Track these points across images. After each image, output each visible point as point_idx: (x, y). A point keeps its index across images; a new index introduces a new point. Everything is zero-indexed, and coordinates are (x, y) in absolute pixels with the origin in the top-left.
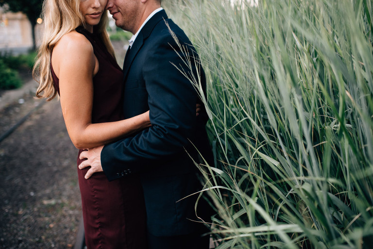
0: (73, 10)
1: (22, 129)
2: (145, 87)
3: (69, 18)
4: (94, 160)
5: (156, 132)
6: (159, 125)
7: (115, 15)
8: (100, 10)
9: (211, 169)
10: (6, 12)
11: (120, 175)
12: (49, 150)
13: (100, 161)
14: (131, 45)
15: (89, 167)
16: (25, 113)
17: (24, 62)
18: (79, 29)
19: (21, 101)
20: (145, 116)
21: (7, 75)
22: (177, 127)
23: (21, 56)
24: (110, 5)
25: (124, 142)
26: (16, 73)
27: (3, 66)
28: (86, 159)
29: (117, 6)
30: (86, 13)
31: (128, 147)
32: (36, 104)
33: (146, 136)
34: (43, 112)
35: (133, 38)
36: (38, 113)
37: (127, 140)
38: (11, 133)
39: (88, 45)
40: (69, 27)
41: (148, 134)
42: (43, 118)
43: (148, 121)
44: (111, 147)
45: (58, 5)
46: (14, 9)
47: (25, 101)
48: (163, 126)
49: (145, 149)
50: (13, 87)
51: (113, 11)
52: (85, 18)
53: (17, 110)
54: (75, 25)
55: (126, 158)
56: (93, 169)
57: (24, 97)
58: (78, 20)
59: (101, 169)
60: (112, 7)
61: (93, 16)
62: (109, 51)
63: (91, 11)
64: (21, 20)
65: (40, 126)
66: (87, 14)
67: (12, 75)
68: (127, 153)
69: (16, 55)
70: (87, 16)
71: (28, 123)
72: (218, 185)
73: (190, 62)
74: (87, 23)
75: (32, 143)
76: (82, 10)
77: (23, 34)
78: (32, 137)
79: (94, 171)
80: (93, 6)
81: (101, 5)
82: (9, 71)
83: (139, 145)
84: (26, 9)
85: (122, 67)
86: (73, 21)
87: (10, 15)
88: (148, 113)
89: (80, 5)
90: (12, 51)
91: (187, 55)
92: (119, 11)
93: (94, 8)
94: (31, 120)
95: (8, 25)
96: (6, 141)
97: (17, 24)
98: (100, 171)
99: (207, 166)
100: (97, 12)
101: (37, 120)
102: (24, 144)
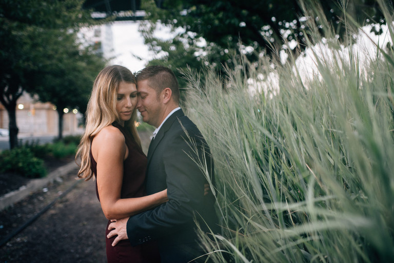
0: (111, 109)
1: (45, 217)
2: (164, 169)
3: (107, 116)
4: (120, 230)
5: (172, 205)
6: (175, 199)
7: (144, 113)
8: (131, 109)
9: (215, 236)
10: (35, 102)
11: (142, 241)
12: (72, 238)
13: (126, 230)
14: (154, 136)
15: (117, 236)
16: (49, 202)
17: (50, 151)
18: (114, 124)
19: (45, 190)
20: (163, 193)
21: (33, 163)
22: (188, 200)
23: (47, 145)
24: (139, 106)
25: (146, 214)
26: (42, 162)
27: (30, 155)
28: (114, 229)
29: (145, 107)
30: (120, 111)
31: (149, 217)
32: (60, 193)
33: (164, 208)
34: (67, 201)
35: (157, 131)
36: (61, 202)
37: (148, 212)
38: (35, 220)
39: (121, 136)
40: (107, 122)
41: (165, 207)
42: (66, 206)
43: (166, 197)
44: (135, 218)
45: (99, 105)
46: (43, 100)
47: (49, 189)
48: (177, 200)
49: (163, 218)
50: (38, 176)
51: (141, 110)
52: (119, 115)
53: (41, 198)
54: (112, 120)
55: (147, 226)
56: (120, 237)
57: (48, 186)
58: (114, 117)
59: (127, 237)
60: (140, 107)
61: (126, 113)
62: (136, 141)
63: (125, 109)
64: (49, 109)
65: (63, 214)
66: (122, 112)
67: (38, 163)
68: (148, 222)
69: (42, 144)
70: (121, 114)
71: (52, 212)
72: (221, 249)
73: (197, 150)
74: (120, 118)
75: (55, 231)
76: (117, 109)
77: (48, 123)
78: (55, 226)
79: (121, 238)
80: (126, 106)
81: (133, 105)
82: (35, 159)
83: (157, 216)
84: (55, 100)
85: (146, 154)
86: (110, 118)
87: (39, 105)
88: (166, 190)
89: (116, 105)
90: (38, 140)
91: (195, 144)
92: (146, 110)
93: (127, 107)
94: (54, 209)
95: (35, 115)
96: (30, 228)
97: (43, 113)
98: (125, 238)
99: (212, 234)
100: (129, 110)
101: (60, 209)
102: (47, 232)
